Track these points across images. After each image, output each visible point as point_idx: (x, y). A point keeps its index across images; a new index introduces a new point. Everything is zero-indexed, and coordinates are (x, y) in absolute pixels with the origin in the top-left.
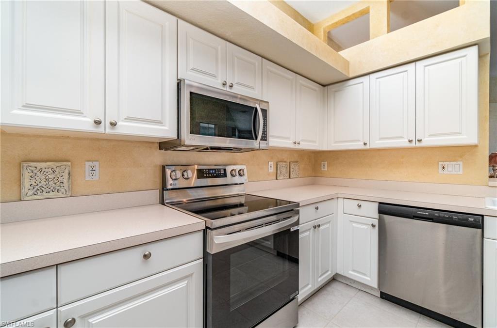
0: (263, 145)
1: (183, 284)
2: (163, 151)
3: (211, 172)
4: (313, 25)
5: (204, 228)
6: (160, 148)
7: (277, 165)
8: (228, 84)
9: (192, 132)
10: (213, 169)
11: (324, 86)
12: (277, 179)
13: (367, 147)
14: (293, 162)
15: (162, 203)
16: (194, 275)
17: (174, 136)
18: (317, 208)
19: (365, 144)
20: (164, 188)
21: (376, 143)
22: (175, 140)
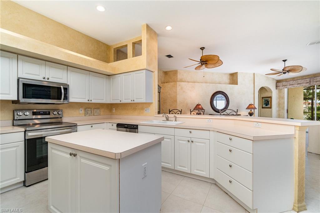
0: (66, 102)
1: (15, 149)
2: (14, 104)
3: (41, 113)
4: (110, 46)
5: (24, 131)
6: (13, 103)
7: (85, 110)
8: (46, 78)
9: (23, 98)
10: (42, 112)
11: (109, 75)
12: (85, 116)
13: (121, 102)
14: (96, 108)
15: (13, 125)
16: (20, 146)
17: (16, 99)
18: (92, 126)
19: (120, 101)
20: (14, 119)
21: (124, 101)
22: (16, 100)
